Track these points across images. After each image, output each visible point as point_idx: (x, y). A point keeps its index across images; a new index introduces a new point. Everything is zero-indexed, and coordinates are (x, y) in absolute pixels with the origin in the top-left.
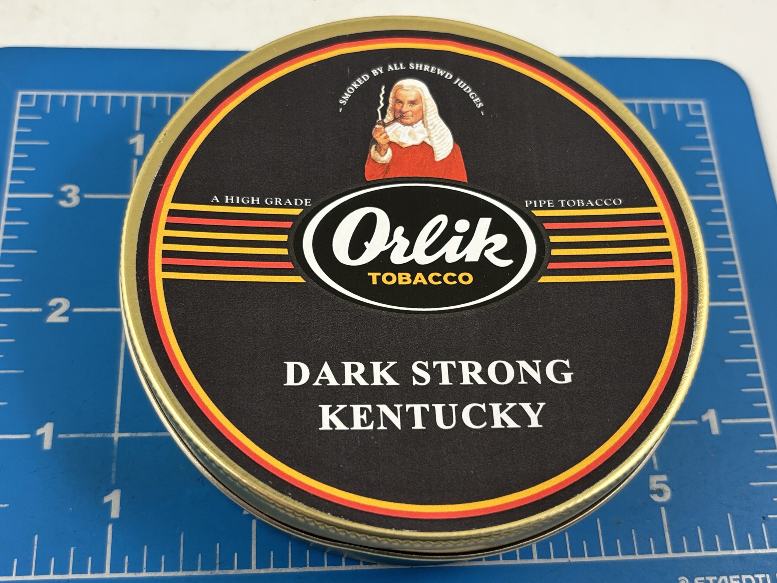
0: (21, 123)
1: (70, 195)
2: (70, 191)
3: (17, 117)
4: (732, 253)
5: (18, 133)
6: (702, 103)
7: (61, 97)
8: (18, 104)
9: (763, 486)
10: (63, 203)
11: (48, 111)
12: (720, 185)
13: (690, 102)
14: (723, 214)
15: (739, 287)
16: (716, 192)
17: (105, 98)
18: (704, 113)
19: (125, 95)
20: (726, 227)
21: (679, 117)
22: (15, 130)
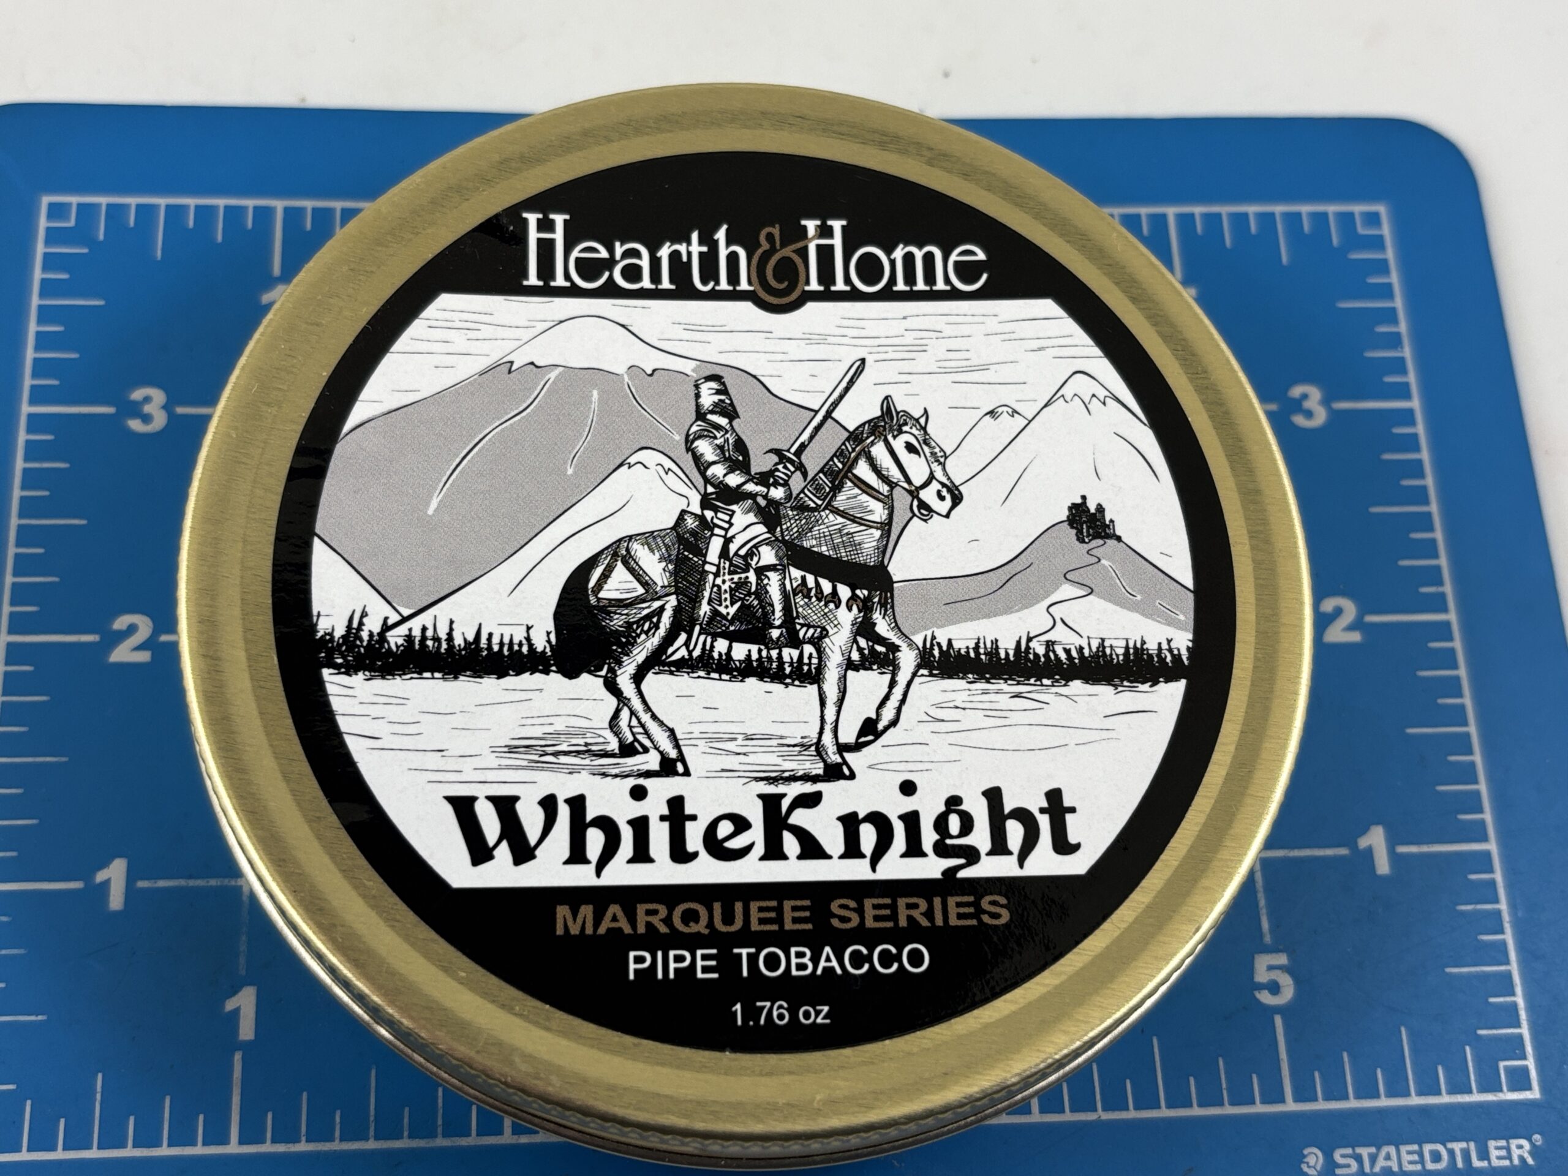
0: (50, 262)
1: (147, 409)
2: (147, 399)
3: (40, 249)
4: (1429, 515)
5: (43, 281)
6: (1381, 209)
7: (125, 207)
8: (43, 223)
9: (1469, 974)
10: (135, 425)
11: (101, 237)
12: (1412, 378)
13: (1358, 209)
14: (1415, 436)
15: (1441, 583)
16: (1403, 392)
17: (213, 209)
18: (1386, 230)
19: (250, 203)
20: (1420, 462)
21: (1335, 241)
22: (38, 274)
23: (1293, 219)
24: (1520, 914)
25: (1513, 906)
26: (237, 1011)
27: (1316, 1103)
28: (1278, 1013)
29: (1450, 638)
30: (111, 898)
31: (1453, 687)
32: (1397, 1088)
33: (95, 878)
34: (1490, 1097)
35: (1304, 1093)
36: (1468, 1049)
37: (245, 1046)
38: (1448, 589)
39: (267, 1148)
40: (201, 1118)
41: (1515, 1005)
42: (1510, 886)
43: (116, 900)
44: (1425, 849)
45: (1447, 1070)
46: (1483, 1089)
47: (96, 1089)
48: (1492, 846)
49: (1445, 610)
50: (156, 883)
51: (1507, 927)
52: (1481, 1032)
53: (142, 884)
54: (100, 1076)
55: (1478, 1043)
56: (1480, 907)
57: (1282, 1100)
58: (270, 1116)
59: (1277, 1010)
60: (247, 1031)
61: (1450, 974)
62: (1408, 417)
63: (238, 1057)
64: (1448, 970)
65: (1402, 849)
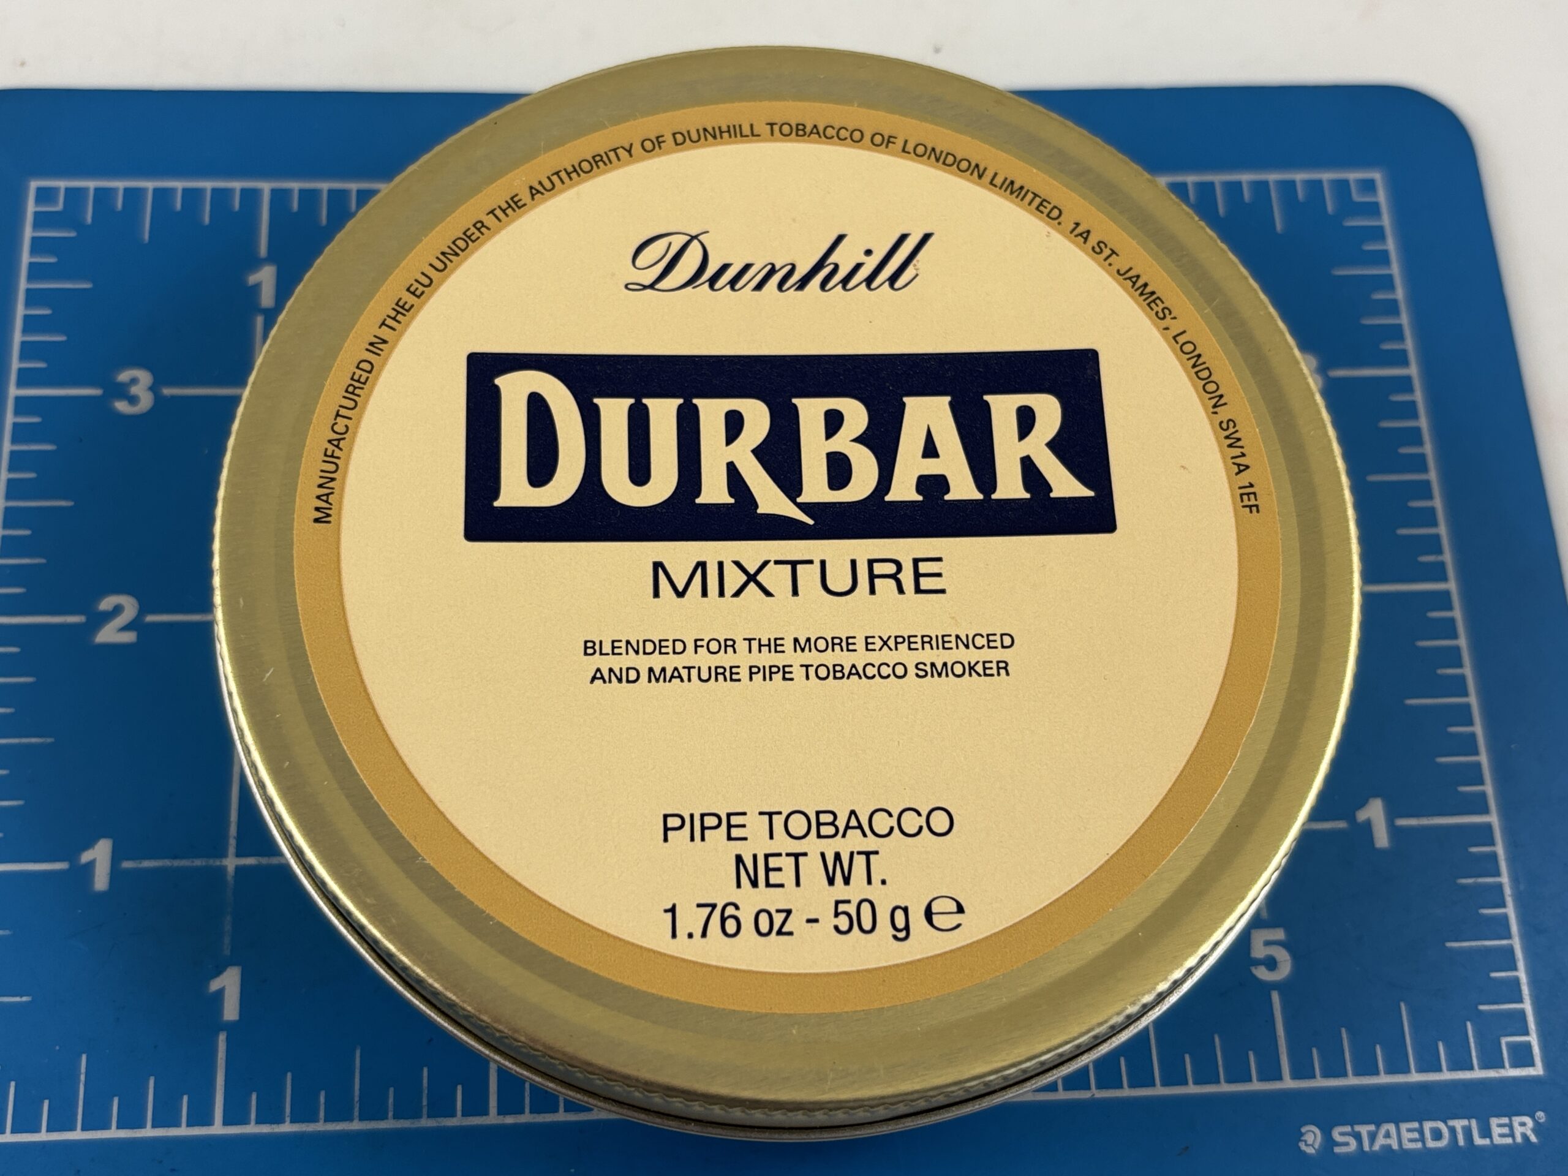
0: (38, 246)
1: (134, 390)
2: (134, 381)
3: (28, 233)
4: (1427, 483)
5: (31, 265)
6: (1377, 176)
7: (113, 191)
8: (31, 207)
9: (1471, 948)
10: (122, 406)
11: (89, 220)
12: (1409, 344)
13: (1353, 176)
14: (1413, 404)
15: (1440, 551)
16: (1401, 359)
17: (199, 192)
18: (1382, 197)
19: (237, 185)
20: (1418, 431)
21: (1330, 207)
22: (26, 258)
23: (1288, 187)
24: (1522, 887)
25: (1515, 880)
26: (220, 993)
27: (1313, 1080)
28: (1274, 989)
29: (1450, 607)
30: (97, 879)
31: (1453, 657)
32: (1398, 1065)
33: (80, 859)
34: (1492, 1074)
35: (1302, 1071)
36: (1469, 1025)
37: (230, 1027)
38: (1447, 557)
39: (252, 1129)
40: (185, 1099)
41: (1517, 981)
42: (1512, 860)
43: (101, 881)
44: (1425, 821)
45: (1447, 1047)
46: (1484, 1066)
47: (80, 1071)
48: (1493, 819)
49: (1444, 578)
50: (140, 863)
51: (1509, 901)
52: (1482, 1007)
53: (127, 865)
54: (84, 1057)
55: (1480, 1019)
56: (1481, 880)
57: (1279, 1078)
58: (254, 1096)
59: (1274, 986)
60: (231, 1011)
61: (1451, 950)
62: (1405, 384)
63: (222, 1037)
64: (1449, 944)
65: (1402, 822)
